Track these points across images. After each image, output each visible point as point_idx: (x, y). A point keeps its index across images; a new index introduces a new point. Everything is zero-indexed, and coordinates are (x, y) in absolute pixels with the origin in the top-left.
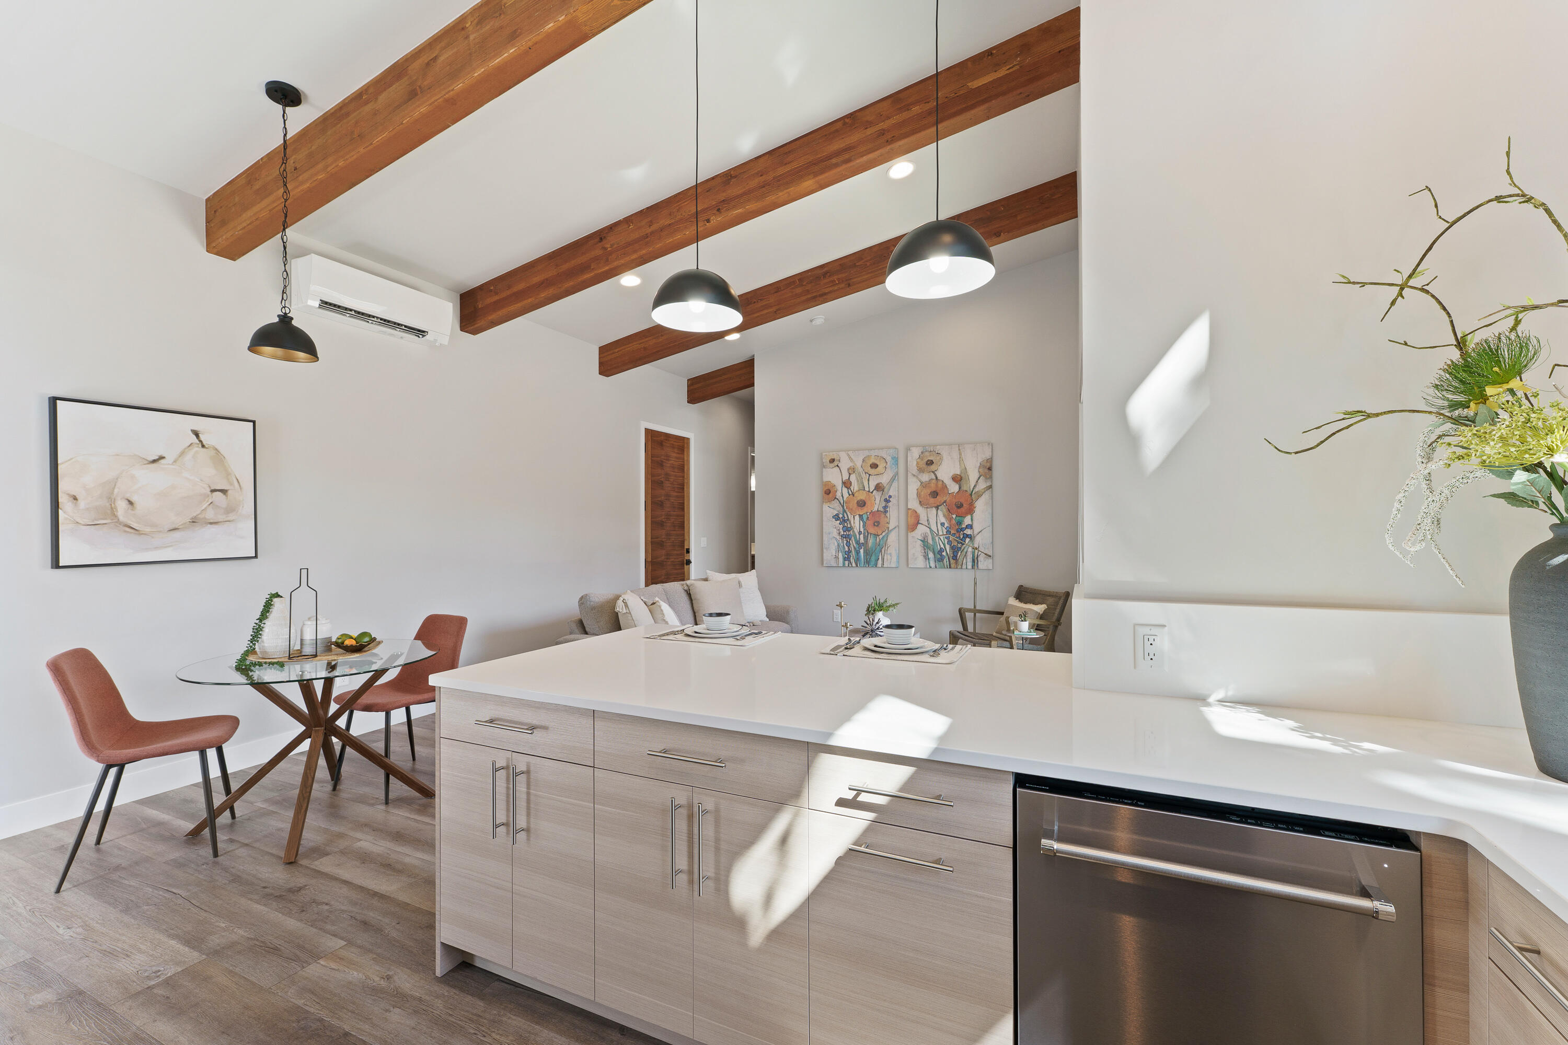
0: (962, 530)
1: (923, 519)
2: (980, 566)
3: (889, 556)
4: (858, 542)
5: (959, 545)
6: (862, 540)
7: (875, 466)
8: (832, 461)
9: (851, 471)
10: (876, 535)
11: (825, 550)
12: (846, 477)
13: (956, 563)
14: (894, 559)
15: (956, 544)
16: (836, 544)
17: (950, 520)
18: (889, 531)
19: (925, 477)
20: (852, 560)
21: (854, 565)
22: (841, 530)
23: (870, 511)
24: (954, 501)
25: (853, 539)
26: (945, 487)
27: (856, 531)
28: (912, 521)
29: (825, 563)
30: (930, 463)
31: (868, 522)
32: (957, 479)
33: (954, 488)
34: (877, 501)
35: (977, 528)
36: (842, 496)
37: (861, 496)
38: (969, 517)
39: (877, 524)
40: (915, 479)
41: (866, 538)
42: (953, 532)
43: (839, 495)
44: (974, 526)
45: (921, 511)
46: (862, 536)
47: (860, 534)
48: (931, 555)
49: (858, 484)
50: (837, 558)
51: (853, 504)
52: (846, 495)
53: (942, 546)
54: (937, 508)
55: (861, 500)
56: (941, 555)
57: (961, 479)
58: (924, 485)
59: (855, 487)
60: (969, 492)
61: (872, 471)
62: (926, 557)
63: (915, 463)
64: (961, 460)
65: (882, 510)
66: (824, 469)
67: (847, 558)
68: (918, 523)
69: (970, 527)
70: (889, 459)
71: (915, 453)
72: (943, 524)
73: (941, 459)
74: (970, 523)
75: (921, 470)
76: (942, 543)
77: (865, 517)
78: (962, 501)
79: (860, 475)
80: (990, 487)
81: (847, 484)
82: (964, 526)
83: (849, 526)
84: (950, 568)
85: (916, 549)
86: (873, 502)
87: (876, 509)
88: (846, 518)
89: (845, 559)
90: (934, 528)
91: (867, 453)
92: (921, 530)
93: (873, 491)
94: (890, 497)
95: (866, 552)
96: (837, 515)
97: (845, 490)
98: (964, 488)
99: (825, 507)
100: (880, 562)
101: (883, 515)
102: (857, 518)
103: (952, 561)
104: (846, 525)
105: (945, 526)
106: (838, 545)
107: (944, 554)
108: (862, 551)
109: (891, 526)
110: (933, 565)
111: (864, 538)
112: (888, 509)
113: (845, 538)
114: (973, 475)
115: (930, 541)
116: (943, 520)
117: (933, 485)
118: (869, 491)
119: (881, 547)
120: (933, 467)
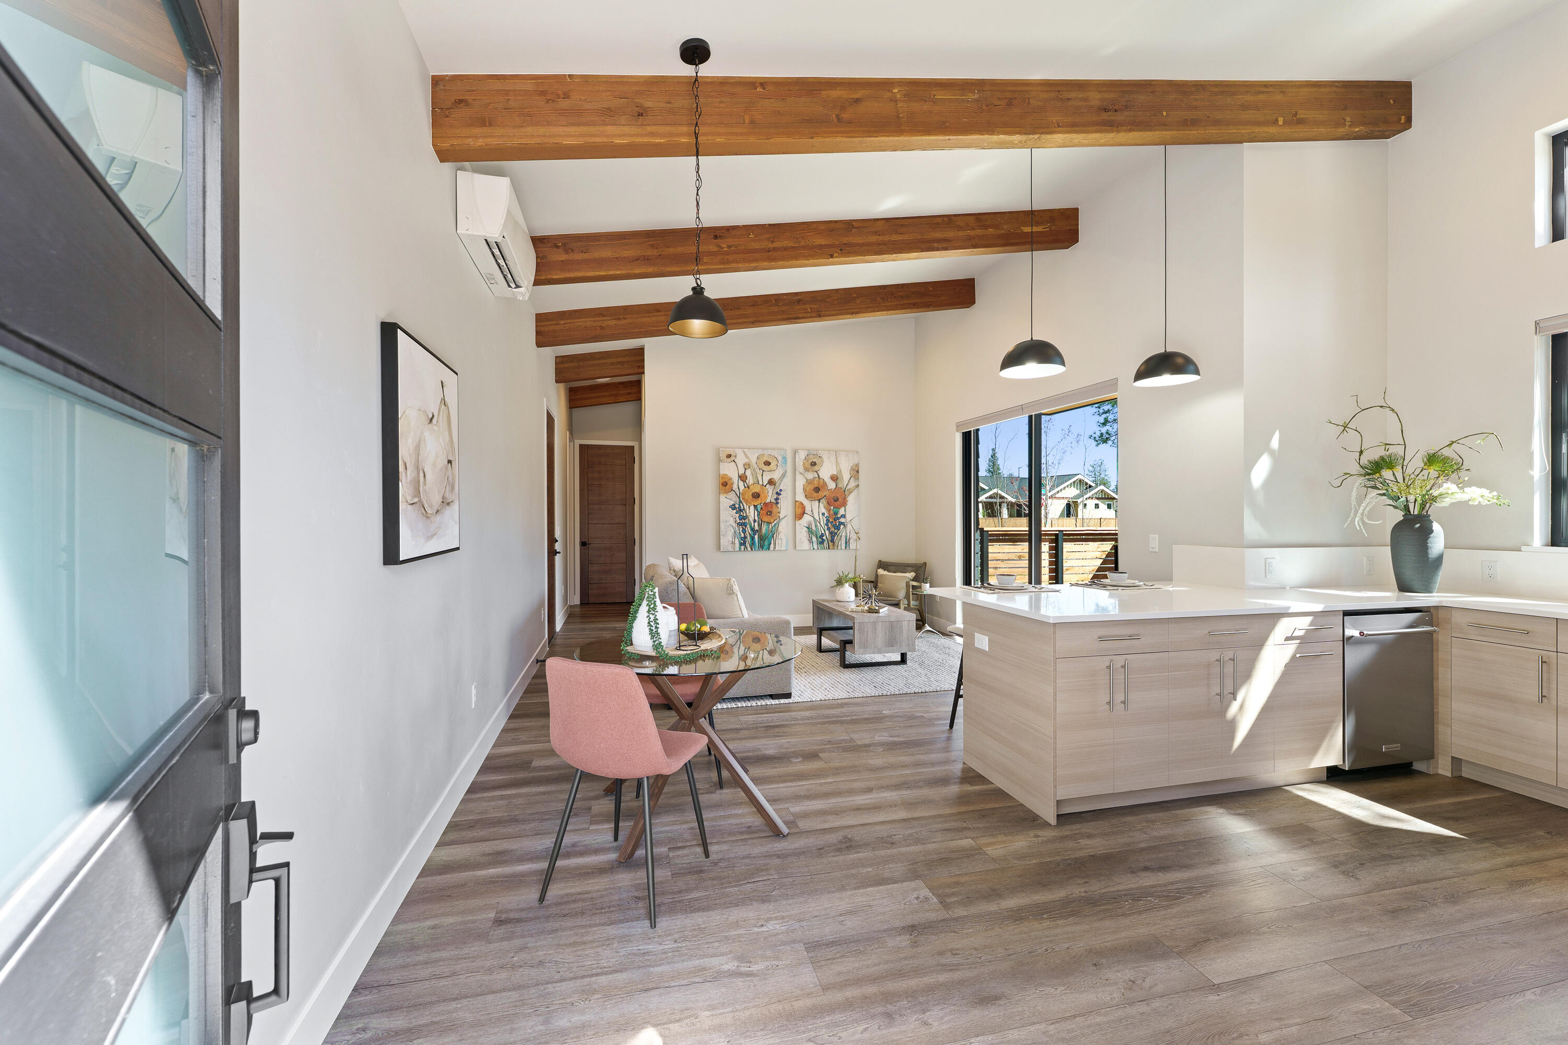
0: (838, 518)
1: (808, 510)
2: (851, 547)
3: (780, 541)
4: (753, 529)
5: (836, 531)
6: (756, 528)
7: (767, 463)
8: (729, 456)
9: (747, 466)
10: (769, 523)
11: (721, 536)
12: (742, 471)
13: (833, 545)
14: (784, 543)
15: (833, 530)
16: (733, 531)
17: (829, 511)
18: (780, 520)
19: (810, 476)
20: (748, 545)
21: (749, 549)
22: (737, 519)
23: (763, 502)
24: (832, 495)
25: (748, 526)
26: (825, 484)
27: (751, 520)
28: (799, 511)
29: (722, 548)
30: (814, 464)
31: (762, 512)
32: (834, 478)
33: (831, 485)
34: (770, 494)
35: (849, 517)
36: (738, 488)
37: (757, 489)
38: (843, 509)
39: (770, 513)
40: (801, 476)
41: (760, 526)
42: (831, 520)
43: (735, 487)
44: (846, 516)
45: (806, 503)
46: (756, 524)
47: (754, 522)
48: (814, 539)
49: (753, 478)
50: (733, 543)
51: (749, 496)
52: (742, 488)
53: (823, 532)
54: (819, 501)
55: (755, 493)
56: (822, 539)
57: (837, 479)
58: (809, 482)
59: (750, 480)
60: (843, 489)
61: (766, 468)
62: (811, 541)
63: (802, 463)
64: (837, 463)
65: (774, 501)
66: (721, 463)
67: (743, 543)
68: (804, 513)
69: (844, 516)
70: (780, 458)
71: (802, 455)
72: (823, 514)
73: (822, 461)
74: (844, 513)
75: (806, 470)
76: (822, 528)
77: (759, 507)
78: (838, 495)
79: (754, 470)
80: (858, 486)
81: (743, 478)
82: (839, 516)
83: (745, 515)
84: (829, 549)
85: (802, 534)
86: (766, 494)
87: (768, 501)
88: (742, 508)
89: (741, 544)
90: (817, 517)
91: (760, 452)
92: (807, 518)
93: (765, 486)
94: (781, 490)
95: (762, 539)
96: (734, 505)
97: (741, 483)
98: (840, 485)
99: (723, 498)
100: (772, 546)
101: (774, 506)
102: (752, 508)
103: (830, 543)
104: (742, 514)
105: (826, 516)
106: (735, 532)
107: (824, 538)
108: (756, 537)
109: (782, 516)
110: (815, 547)
111: (758, 525)
112: (779, 501)
113: (741, 525)
114: (846, 476)
115: (814, 528)
116: (824, 511)
117: (816, 482)
118: (763, 485)
119: (773, 534)
120: (816, 468)
